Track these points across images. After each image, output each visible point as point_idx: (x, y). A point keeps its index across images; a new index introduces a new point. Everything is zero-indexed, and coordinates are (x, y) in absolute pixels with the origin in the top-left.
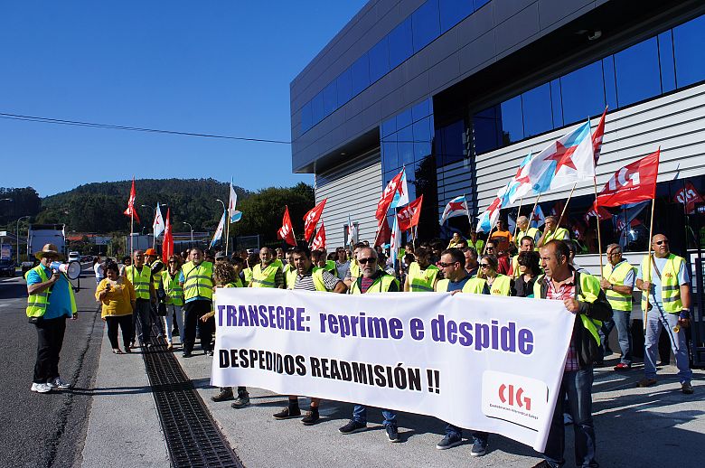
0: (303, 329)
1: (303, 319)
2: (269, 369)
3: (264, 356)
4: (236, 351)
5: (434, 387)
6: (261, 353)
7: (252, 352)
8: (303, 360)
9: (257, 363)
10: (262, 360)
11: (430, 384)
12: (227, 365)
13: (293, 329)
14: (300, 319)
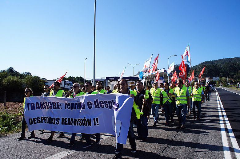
0: (59, 108)
1: (59, 105)
2: (48, 123)
3: (46, 119)
4: (35, 118)
5: (96, 123)
6: (45, 118)
7: (41, 118)
8: (59, 119)
9: (43, 121)
10: (45, 120)
11: (95, 123)
12: (32, 123)
13: (56, 109)
14: (58, 105)
